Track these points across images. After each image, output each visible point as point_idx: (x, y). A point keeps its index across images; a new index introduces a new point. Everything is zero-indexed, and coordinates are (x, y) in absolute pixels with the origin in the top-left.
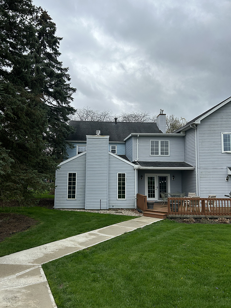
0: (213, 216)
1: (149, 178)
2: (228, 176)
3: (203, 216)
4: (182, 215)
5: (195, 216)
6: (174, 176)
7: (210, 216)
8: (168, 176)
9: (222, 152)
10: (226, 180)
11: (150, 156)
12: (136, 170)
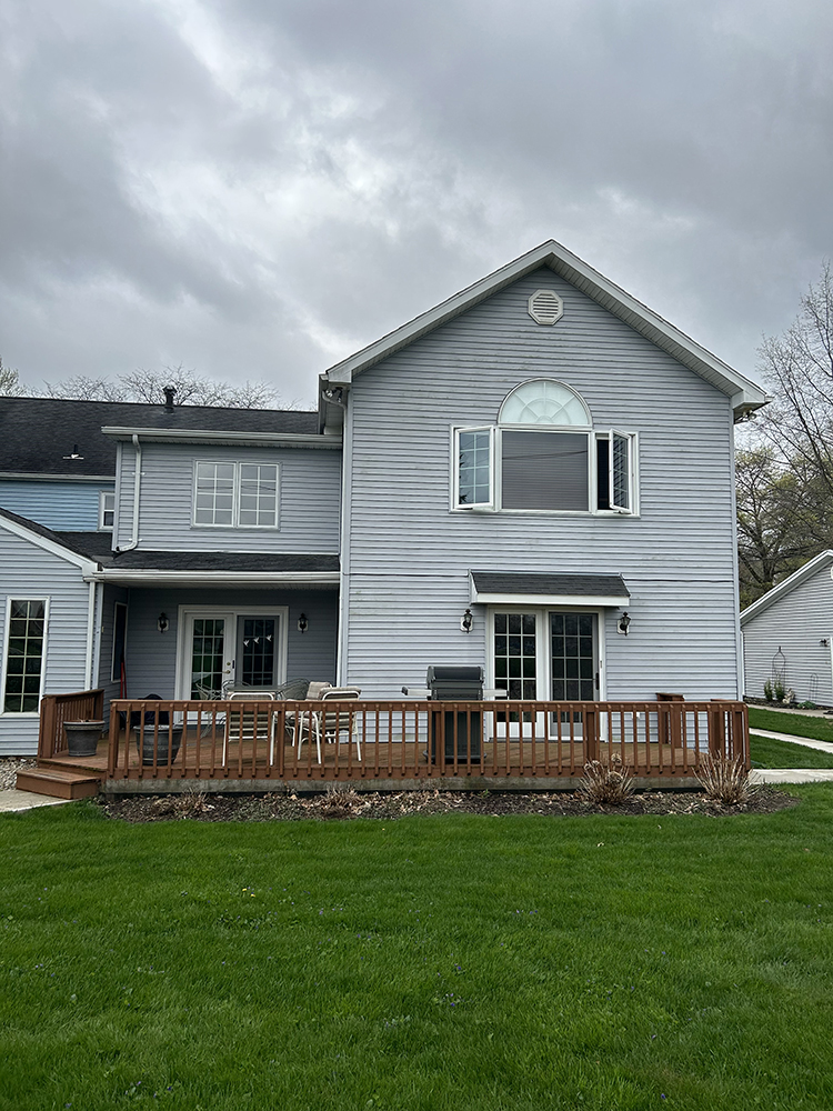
0: (319, 782)
1: (198, 623)
2: (468, 611)
3: (275, 783)
4: (173, 782)
5: (235, 782)
6: (303, 617)
7: (305, 785)
8: (282, 614)
9: (452, 510)
10: (462, 627)
11: (193, 529)
12: (92, 585)
